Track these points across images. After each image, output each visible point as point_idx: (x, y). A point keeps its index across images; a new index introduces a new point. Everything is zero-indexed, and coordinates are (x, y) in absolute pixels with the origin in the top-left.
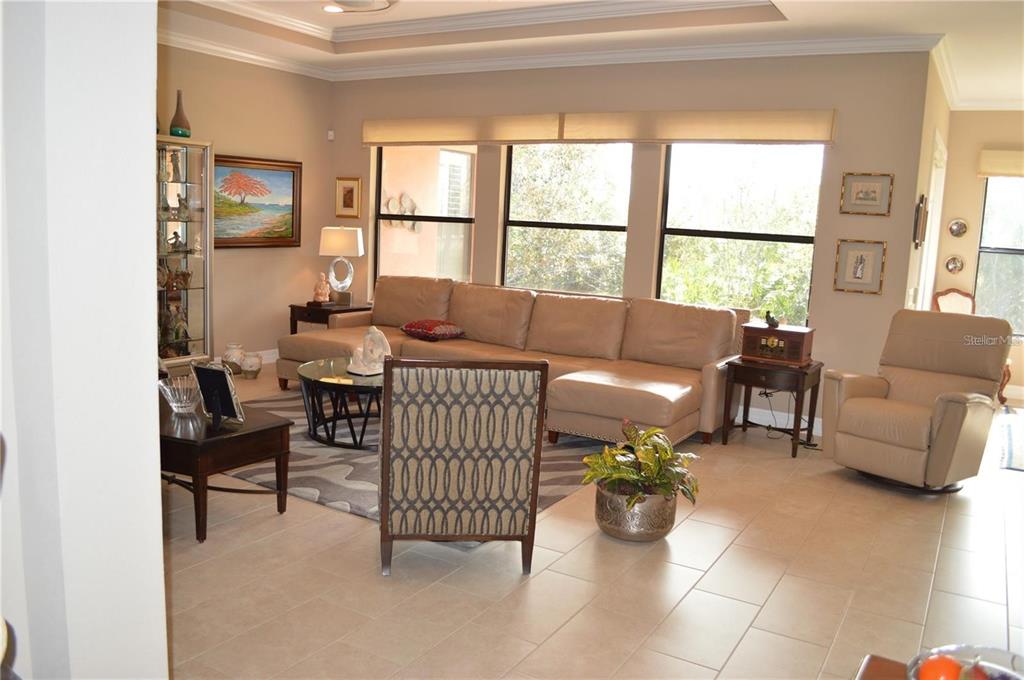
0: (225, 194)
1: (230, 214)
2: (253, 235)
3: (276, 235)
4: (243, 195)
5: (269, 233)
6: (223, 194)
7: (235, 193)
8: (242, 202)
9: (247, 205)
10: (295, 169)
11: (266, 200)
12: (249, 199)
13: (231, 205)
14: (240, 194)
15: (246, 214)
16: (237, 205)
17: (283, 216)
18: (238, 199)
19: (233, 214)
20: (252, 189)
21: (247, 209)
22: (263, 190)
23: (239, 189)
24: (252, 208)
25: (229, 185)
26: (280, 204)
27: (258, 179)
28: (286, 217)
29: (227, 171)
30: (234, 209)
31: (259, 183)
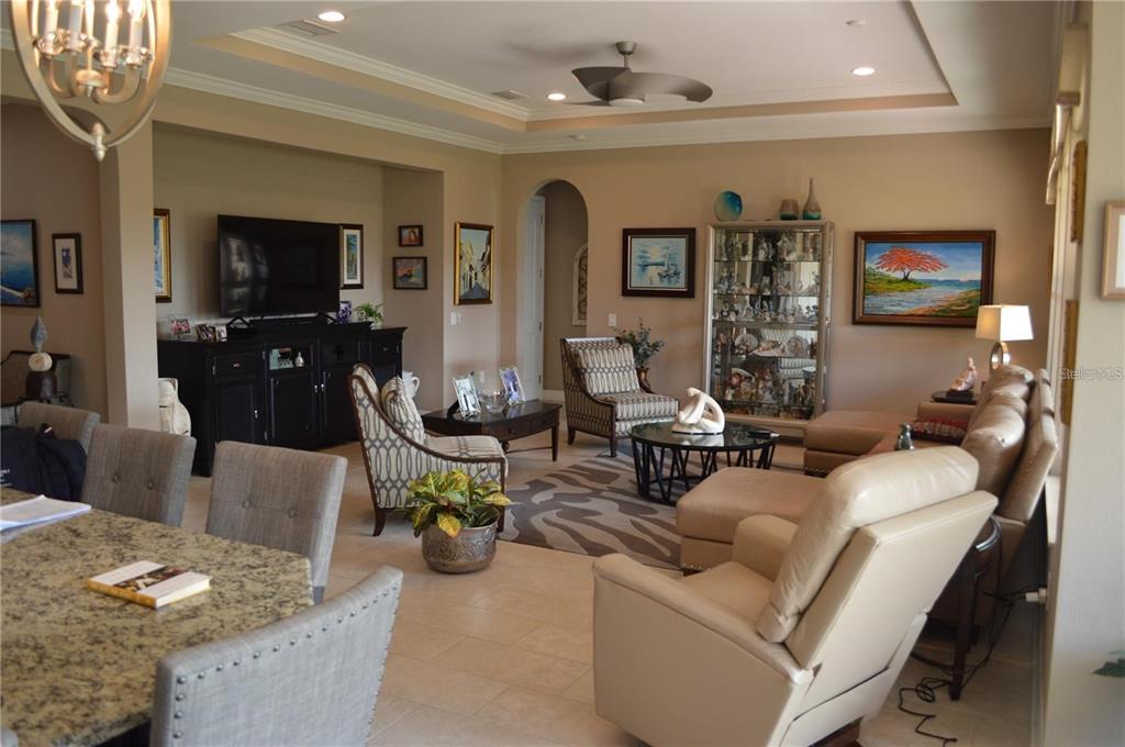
0: (884, 271)
1: (889, 290)
2: (920, 312)
4: (907, 271)
5: (944, 311)
6: (881, 270)
7: (896, 270)
8: (906, 279)
9: (911, 281)
10: (984, 240)
11: (940, 275)
12: (914, 275)
13: (890, 282)
14: (903, 270)
15: (910, 290)
16: (898, 281)
17: (968, 293)
18: (899, 275)
19: (894, 290)
20: (918, 263)
21: (912, 285)
22: (936, 265)
23: (901, 264)
24: (919, 284)
25: (887, 261)
26: (962, 279)
27: (929, 253)
28: (972, 294)
29: (886, 248)
30: (895, 285)
31: (929, 257)
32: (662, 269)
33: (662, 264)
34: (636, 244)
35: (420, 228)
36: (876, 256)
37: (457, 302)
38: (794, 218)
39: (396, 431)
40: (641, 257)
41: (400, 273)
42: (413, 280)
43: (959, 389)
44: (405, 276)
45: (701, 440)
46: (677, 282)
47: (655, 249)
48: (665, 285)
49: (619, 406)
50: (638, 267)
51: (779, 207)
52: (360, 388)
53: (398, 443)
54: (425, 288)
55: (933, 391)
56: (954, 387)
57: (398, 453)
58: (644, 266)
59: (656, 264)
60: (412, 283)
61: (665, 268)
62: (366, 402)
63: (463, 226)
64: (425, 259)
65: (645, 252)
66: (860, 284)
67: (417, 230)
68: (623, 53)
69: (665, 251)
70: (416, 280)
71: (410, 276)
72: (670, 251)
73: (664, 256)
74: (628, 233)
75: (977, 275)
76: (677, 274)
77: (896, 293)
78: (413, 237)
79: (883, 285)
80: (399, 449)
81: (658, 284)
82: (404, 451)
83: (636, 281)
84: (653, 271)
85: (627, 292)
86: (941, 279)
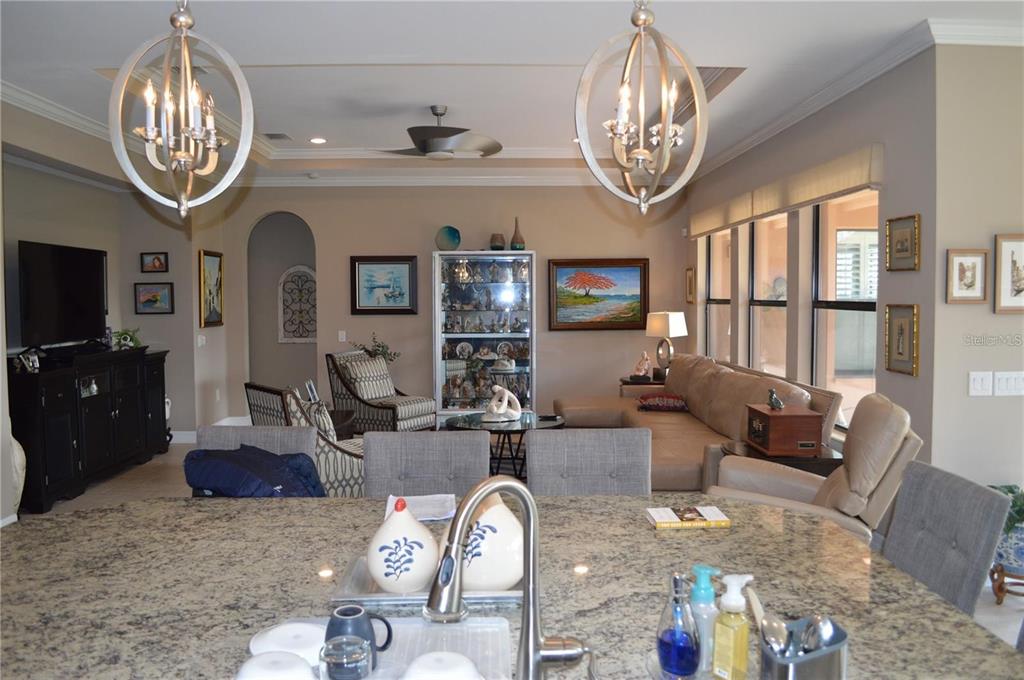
0: (571, 289)
1: (575, 304)
2: (599, 320)
3: (622, 320)
4: (587, 289)
6: (568, 289)
7: (580, 288)
8: (587, 294)
9: (591, 296)
10: (641, 265)
11: (612, 292)
12: (593, 292)
13: (576, 297)
14: (585, 288)
15: (591, 303)
16: (581, 297)
17: (631, 304)
18: (582, 292)
19: (578, 304)
20: (597, 283)
21: (592, 300)
22: (609, 284)
23: (583, 284)
24: (597, 299)
25: (573, 281)
26: (627, 294)
27: (603, 275)
28: (634, 305)
29: (571, 271)
30: (578, 300)
31: (604, 278)
32: (387, 291)
33: (388, 287)
34: (363, 270)
35: (166, 254)
36: (565, 278)
37: (203, 325)
38: (502, 249)
39: (324, 439)
40: (368, 281)
41: (142, 299)
42: (158, 305)
43: (641, 374)
44: (149, 301)
45: (508, 426)
46: (402, 301)
47: (381, 274)
48: (391, 304)
49: (399, 408)
50: (365, 290)
51: (489, 238)
52: (293, 401)
53: (327, 449)
54: (172, 312)
55: (621, 377)
56: (637, 373)
57: (327, 458)
58: (372, 289)
59: (383, 287)
60: (157, 308)
61: (391, 290)
62: (299, 414)
63: (207, 253)
64: (171, 284)
65: (372, 276)
66: (553, 301)
67: (162, 257)
68: (437, 115)
69: (390, 275)
70: (163, 305)
71: (155, 301)
72: (395, 276)
73: (390, 280)
74: (354, 261)
75: (637, 291)
76: (402, 295)
77: (581, 306)
78: (157, 264)
79: (571, 300)
80: (327, 454)
81: (384, 304)
82: (331, 455)
83: (363, 302)
84: (379, 293)
85: (355, 311)
86: (613, 294)
